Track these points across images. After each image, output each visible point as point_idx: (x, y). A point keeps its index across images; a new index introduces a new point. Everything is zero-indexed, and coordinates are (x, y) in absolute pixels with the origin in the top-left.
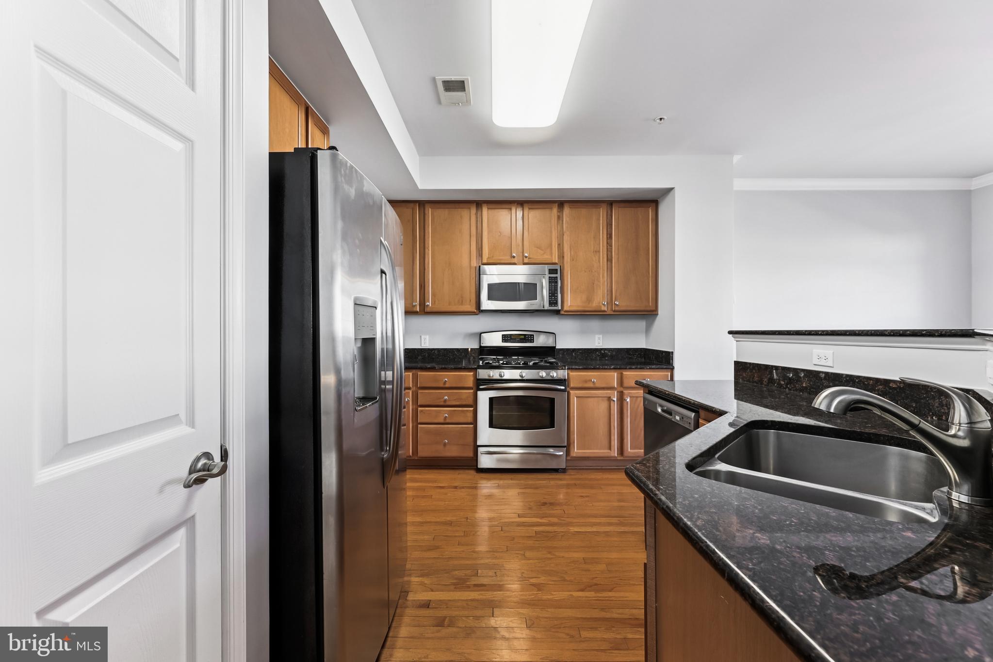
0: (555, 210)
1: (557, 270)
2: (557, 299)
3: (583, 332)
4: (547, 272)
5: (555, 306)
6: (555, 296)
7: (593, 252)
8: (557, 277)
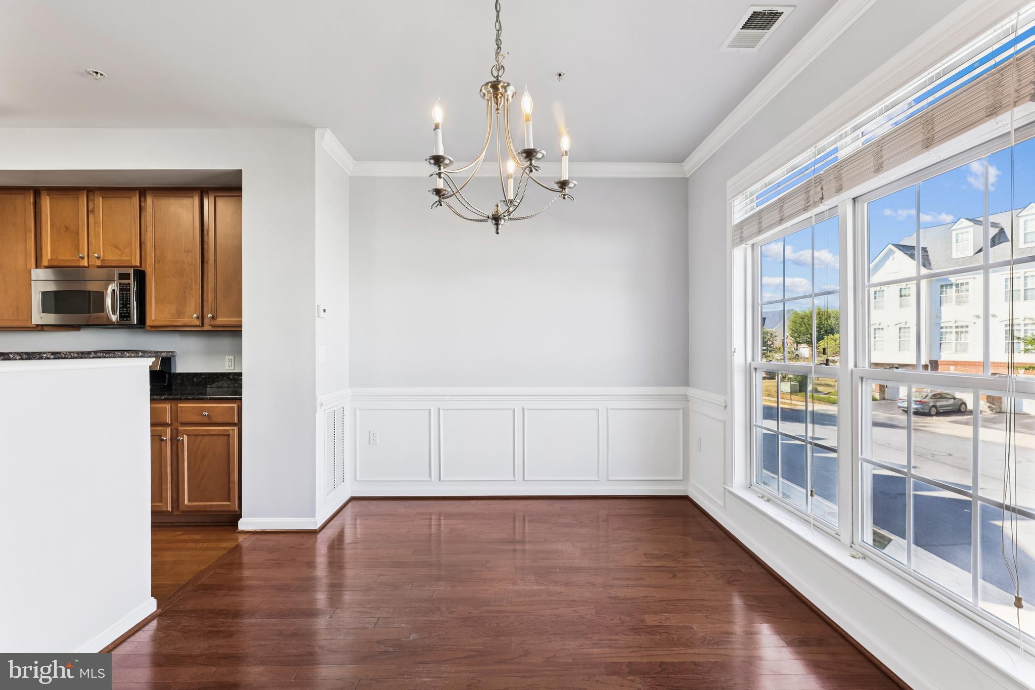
0: (136, 200)
1: (129, 274)
2: (130, 311)
3: (209, 353)
4: (116, 277)
5: (127, 320)
6: (127, 308)
7: (185, 252)
8: (129, 284)
